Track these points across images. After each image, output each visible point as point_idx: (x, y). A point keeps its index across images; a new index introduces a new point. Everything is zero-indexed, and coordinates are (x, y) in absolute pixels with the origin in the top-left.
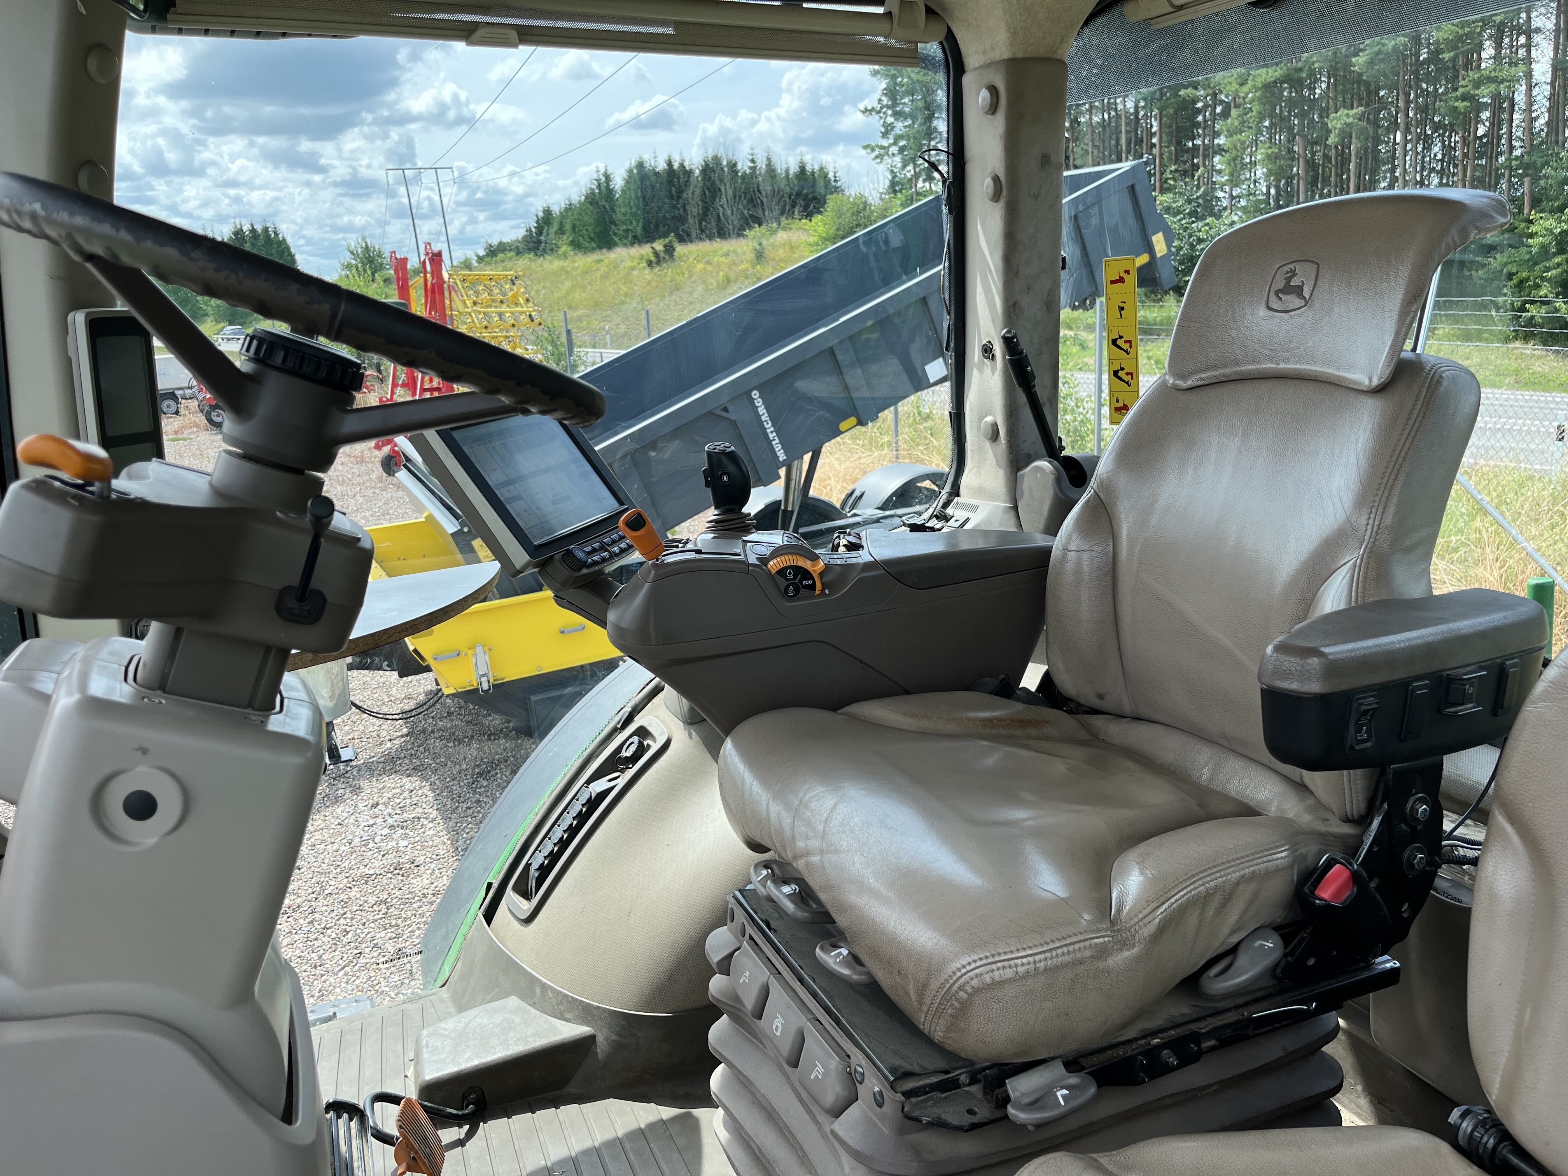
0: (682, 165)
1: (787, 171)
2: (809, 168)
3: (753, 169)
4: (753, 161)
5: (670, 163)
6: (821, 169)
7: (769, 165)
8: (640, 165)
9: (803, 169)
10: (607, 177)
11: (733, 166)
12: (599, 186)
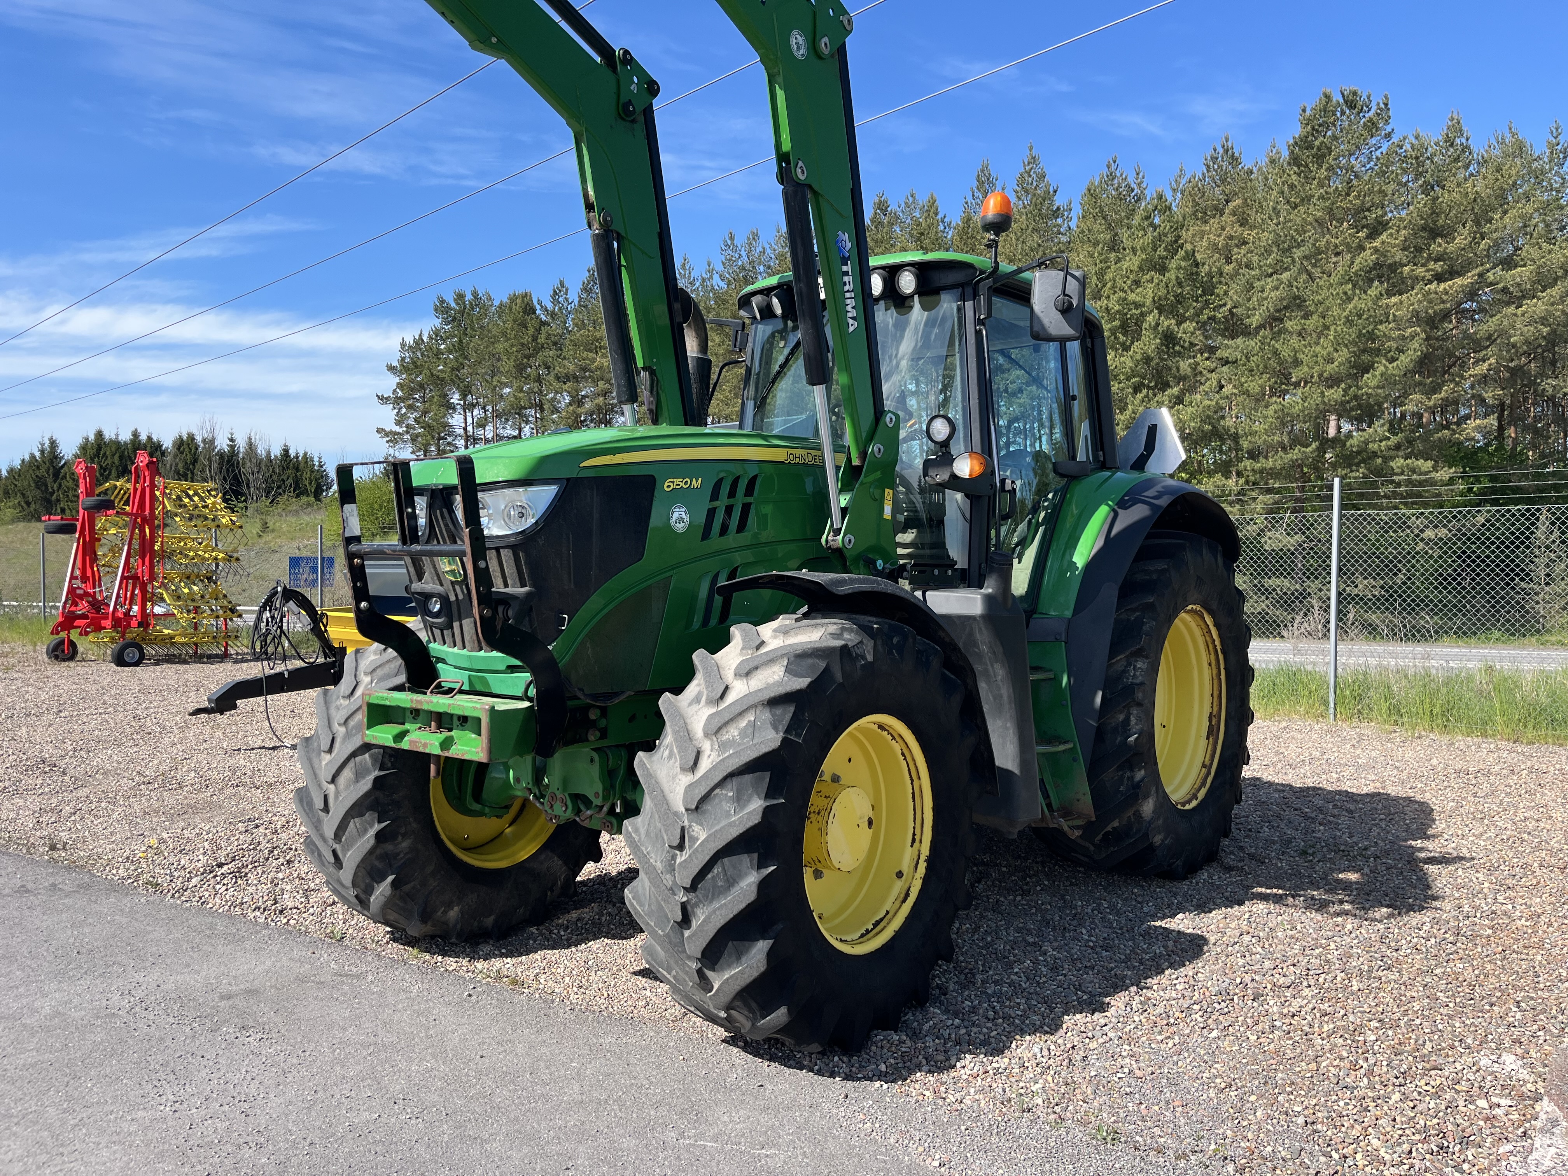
0: (150, 438)
1: (269, 453)
2: (292, 453)
3: (232, 447)
4: (232, 440)
5: (136, 434)
6: (305, 454)
7: (251, 445)
8: (99, 434)
9: (286, 451)
10: (53, 444)
11: (210, 443)
12: (42, 452)
